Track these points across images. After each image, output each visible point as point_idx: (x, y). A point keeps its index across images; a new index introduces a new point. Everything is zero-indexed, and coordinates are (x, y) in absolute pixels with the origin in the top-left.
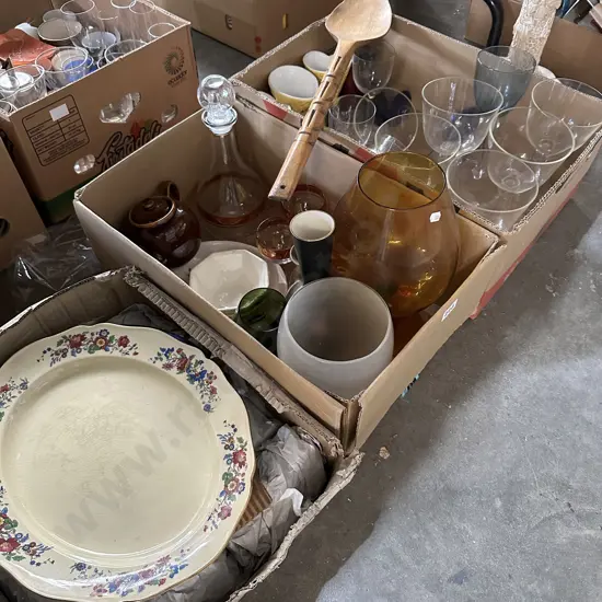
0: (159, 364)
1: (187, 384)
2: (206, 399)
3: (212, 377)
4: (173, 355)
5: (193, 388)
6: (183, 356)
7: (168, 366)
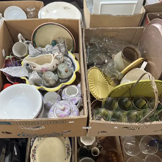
0: (66, 146)
1: (66, 152)
2: (66, 157)
3: (69, 155)
4: (68, 146)
5: (67, 154)
6: (69, 148)
7: (67, 147)
